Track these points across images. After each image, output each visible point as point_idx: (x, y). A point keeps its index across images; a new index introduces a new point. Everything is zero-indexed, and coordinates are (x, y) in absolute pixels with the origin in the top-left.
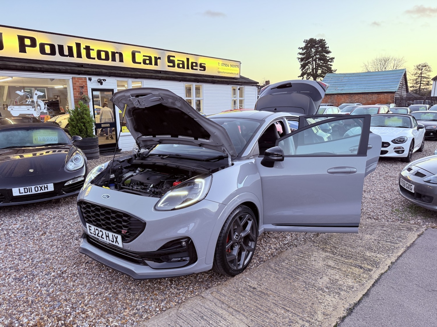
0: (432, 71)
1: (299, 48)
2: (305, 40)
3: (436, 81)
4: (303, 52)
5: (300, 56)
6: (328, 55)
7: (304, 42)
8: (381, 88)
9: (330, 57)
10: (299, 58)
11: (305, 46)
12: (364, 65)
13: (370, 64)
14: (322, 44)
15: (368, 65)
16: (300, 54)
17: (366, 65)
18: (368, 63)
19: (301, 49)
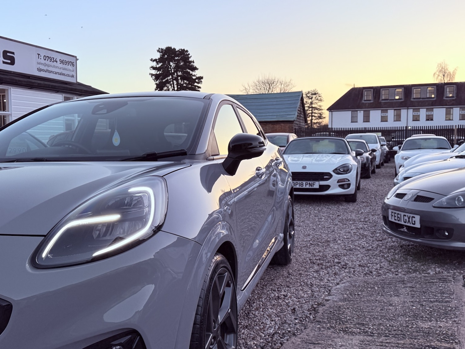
0: (324, 100)
1: (152, 59)
2: (159, 49)
3: (332, 112)
4: (158, 66)
5: (154, 72)
6: (193, 73)
7: (158, 51)
8: (275, 116)
9: (197, 76)
10: (152, 75)
11: (159, 57)
12: (244, 88)
13: (251, 88)
14: (183, 55)
15: (248, 88)
16: (154, 68)
17: (246, 88)
18: (249, 86)
19: (155, 62)
